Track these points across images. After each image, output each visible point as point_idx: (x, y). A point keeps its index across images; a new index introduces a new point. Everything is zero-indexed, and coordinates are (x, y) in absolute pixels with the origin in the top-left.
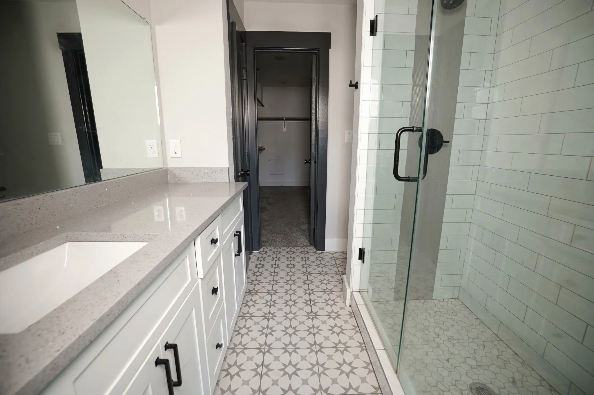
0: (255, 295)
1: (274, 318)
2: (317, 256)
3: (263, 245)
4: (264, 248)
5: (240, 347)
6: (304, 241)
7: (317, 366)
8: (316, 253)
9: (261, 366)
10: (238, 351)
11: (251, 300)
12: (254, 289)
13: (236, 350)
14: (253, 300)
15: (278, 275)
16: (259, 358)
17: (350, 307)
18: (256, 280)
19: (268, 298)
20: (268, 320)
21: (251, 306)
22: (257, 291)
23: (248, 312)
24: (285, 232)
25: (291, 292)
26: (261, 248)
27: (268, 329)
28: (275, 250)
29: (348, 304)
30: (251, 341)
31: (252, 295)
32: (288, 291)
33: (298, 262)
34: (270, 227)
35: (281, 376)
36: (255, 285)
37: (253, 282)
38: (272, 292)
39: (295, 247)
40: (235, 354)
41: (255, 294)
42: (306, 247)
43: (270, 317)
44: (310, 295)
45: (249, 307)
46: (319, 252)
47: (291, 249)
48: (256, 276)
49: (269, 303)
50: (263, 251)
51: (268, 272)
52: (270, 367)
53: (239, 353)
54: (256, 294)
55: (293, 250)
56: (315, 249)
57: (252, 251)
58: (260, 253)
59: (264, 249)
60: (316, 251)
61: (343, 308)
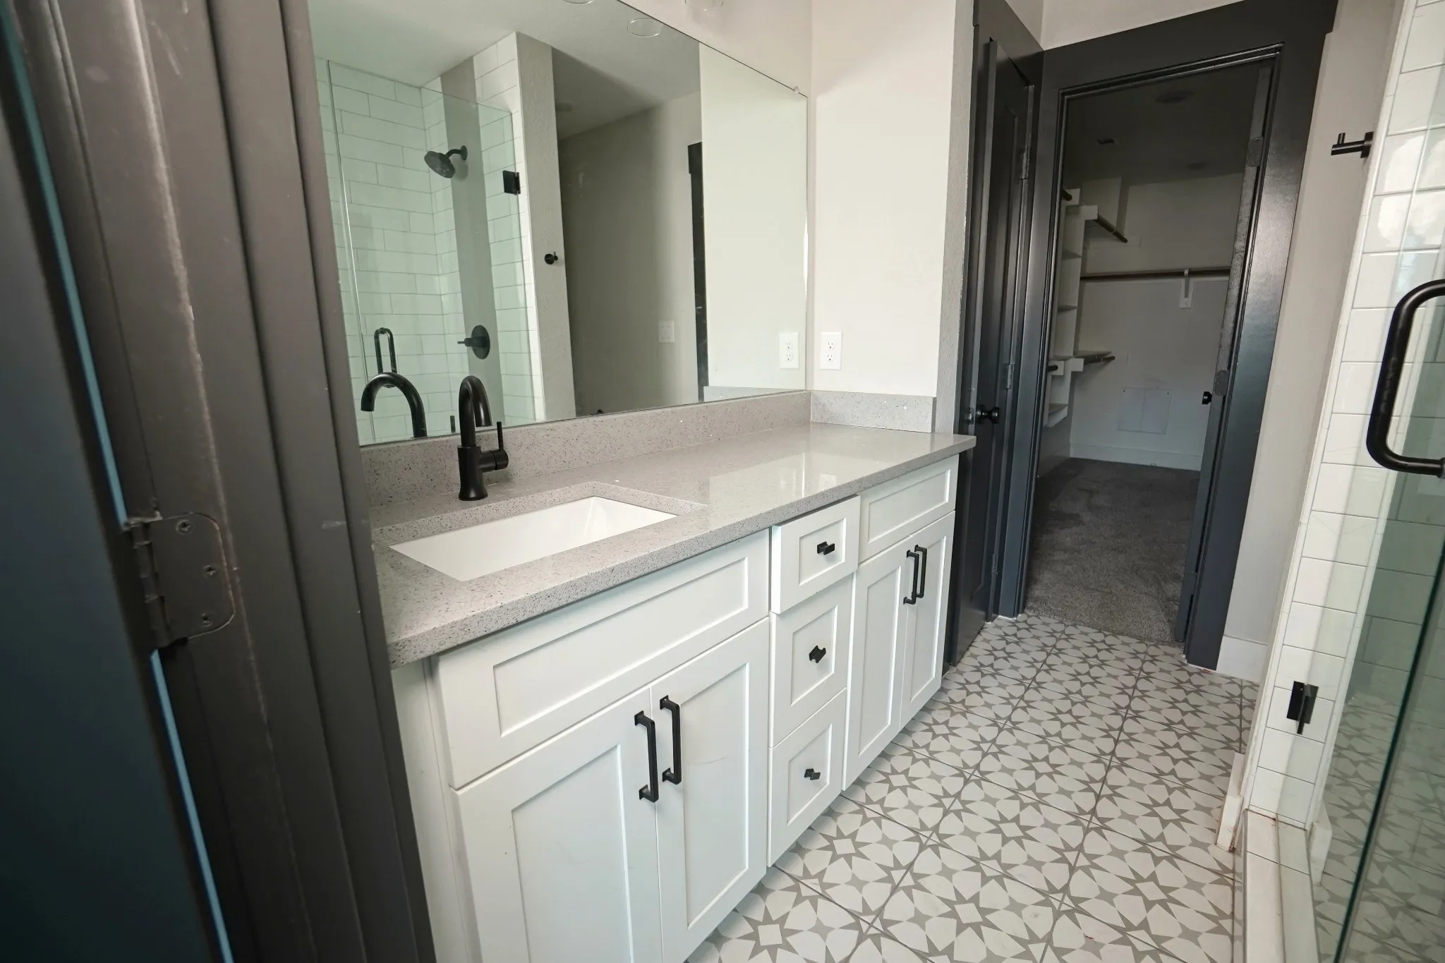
0: (959, 715)
1: (983, 783)
2: (1183, 676)
3: (1031, 608)
4: (1030, 614)
5: (877, 808)
6: (1159, 625)
7: (1043, 945)
8: (1181, 667)
9: (904, 868)
10: (869, 814)
11: (946, 723)
12: (963, 702)
13: (865, 810)
14: (950, 725)
15: (1040, 689)
16: (906, 851)
17: (1230, 855)
18: (978, 683)
19: (990, 733)
20: (967, 782)
21: (939, 735)
22: (967, 707)
23: (927, 746)
24: (1107, 590)
25: (1054, 741)
26: (1023, 612)
27: (957, 800)
28: (1060, 627)
29: (1225, 839)
30: (906, 807)
31: (953, 714)
32: (1050, 736)
33: (1114, 673)
34: (1068, 568)
35: (940, 913)
36: (969, 693)
37: (967, 686)
38: (1005, 725)
39: (1122, 634)
40: (860, 817)
41: (960, 713)
42: (1159, 642)
43: (973, 778)
44: (1108, 768)
45: (935, 736)
46: (1193, 667)
47: (1106, 636)
48: (982, 673)
49: (985, 747)
50: (1025, 622)
51: (1017, 675)
52: (921, 881)
53: (869, 820)
54: (963, 714)
55: (1111, 640)
56: (1184, 656)
57: (994, 615)
58: (1014, 624)
59: (1029, 616)
60: (1186, 662)
61: (1204, 846)
